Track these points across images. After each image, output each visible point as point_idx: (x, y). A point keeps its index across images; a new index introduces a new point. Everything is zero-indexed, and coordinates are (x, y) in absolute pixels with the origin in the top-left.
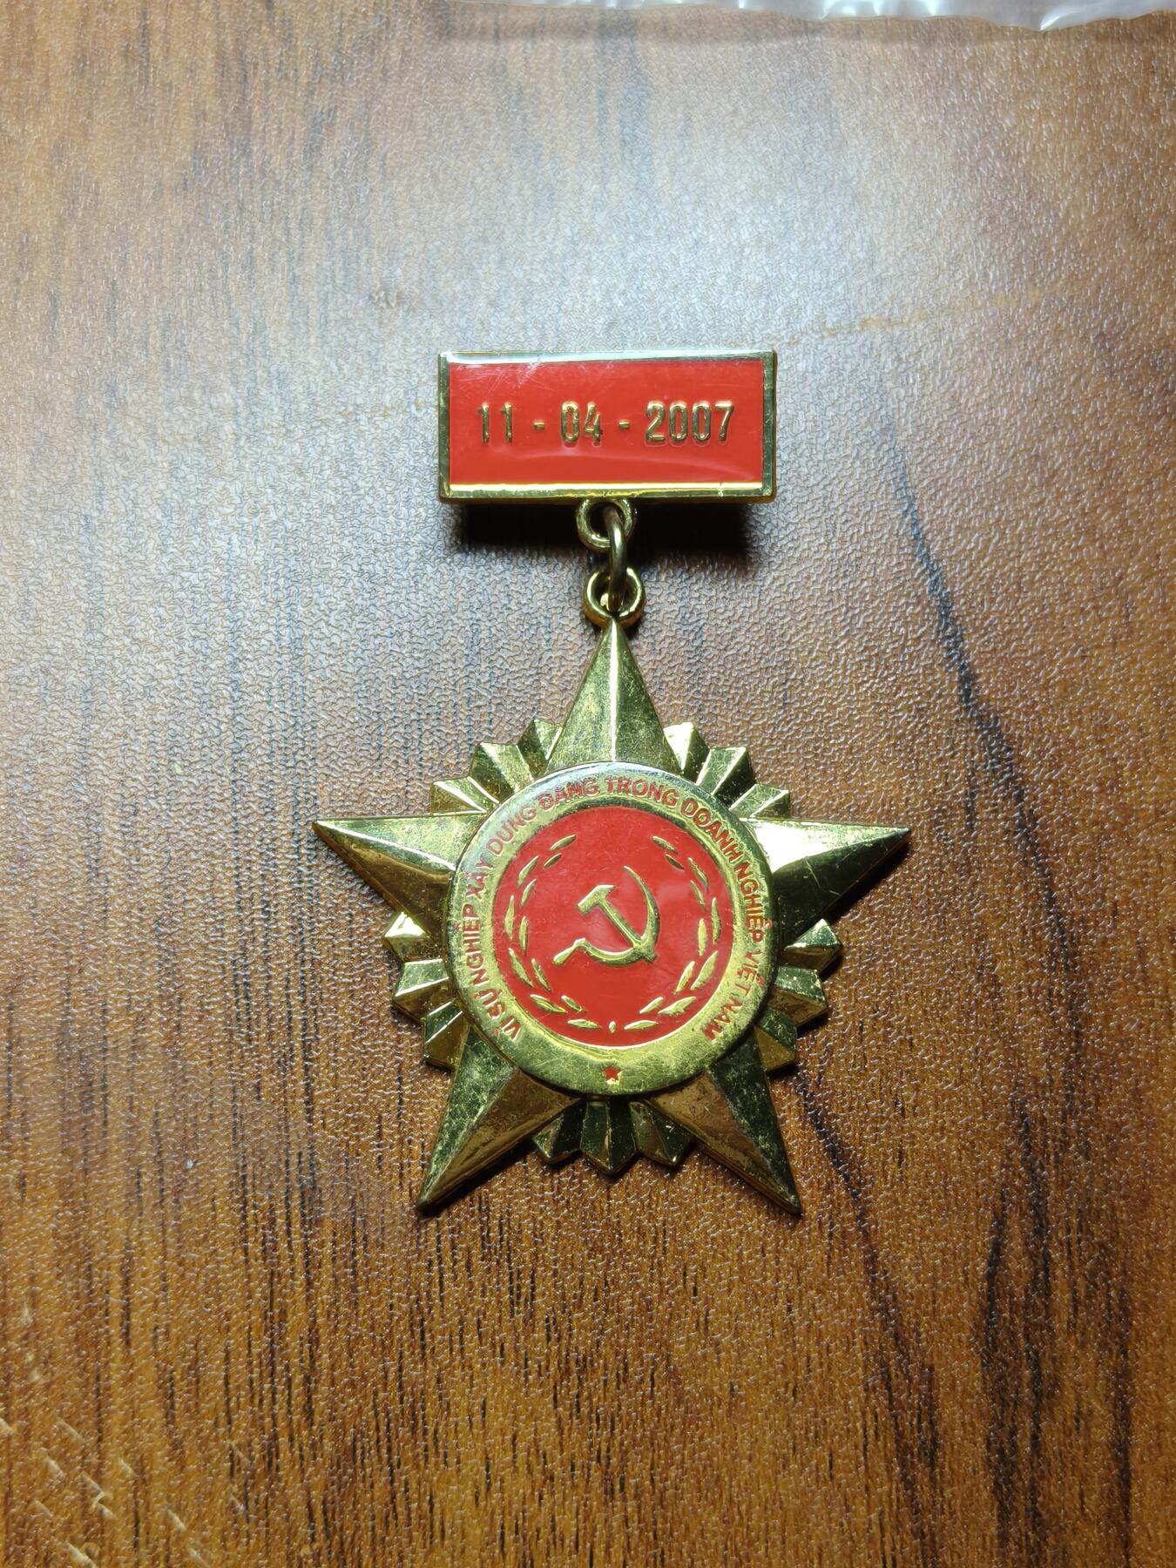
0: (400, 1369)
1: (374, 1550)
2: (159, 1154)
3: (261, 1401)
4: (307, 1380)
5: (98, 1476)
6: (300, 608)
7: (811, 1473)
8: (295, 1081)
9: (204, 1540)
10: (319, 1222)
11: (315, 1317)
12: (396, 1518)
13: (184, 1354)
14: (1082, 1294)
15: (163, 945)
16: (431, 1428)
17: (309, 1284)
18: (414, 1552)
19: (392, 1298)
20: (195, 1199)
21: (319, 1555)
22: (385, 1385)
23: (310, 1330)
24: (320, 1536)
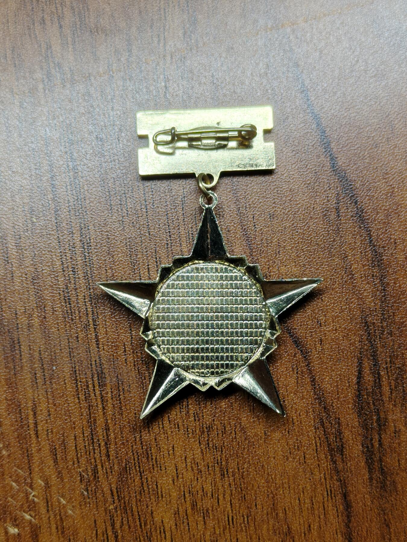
0: (141, 437)
1: (137, 504)
2: (42, 365)
3: (90, 453)
4: (106, 444)
5: (31, 487)
6: (75, 154)
7: (297, 461)
8: (91, 334)
9: (73, 507)
10: (105, 385)
11: (107, 420)
12: (144, 492)
13: (59, 439)
14: (393, 387)
15: (36, 287)
16: (154, 458)
17: (104, 408)
18: (152, 504)
20: (58, 381)
21: (117, 508)
22: (136, 443)
23: (106, 426)
24: (116, 501)
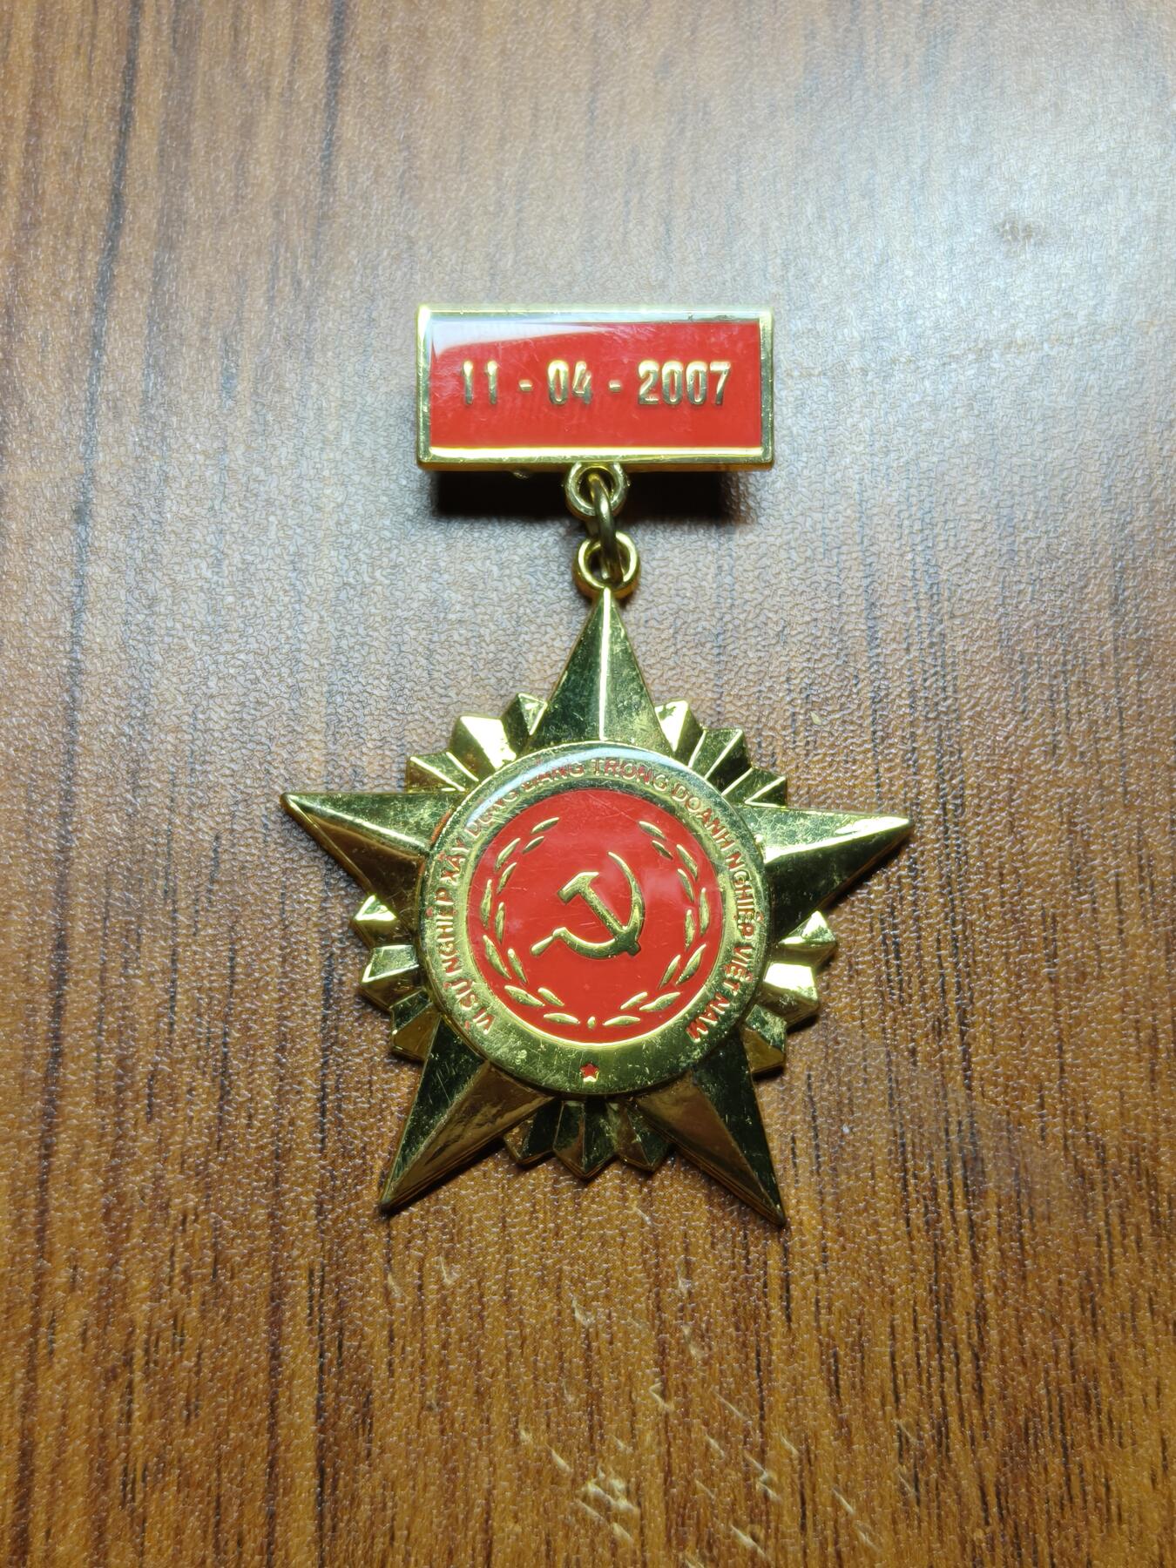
0: (1072, 1346)
1: (1050, 1534)
2: (814, 1118)
3: (929, 1379)
4: (976, 1357)
5: (762, 1456)
8: (951, 1048)
9: (873, 1523)
10: (983, 1194)
11: (982, 1289)
12: (1071, 1499)
13: (848, 1329)
16: (1105, 1409)
17: (975, 1257)
18: (1090, 1536)
19: (1060, 1272)
20: (855, 1166)
21: (993, 1538)
22: (1056, 1363)
23: (977, 1306)
24: (994, 1520)
